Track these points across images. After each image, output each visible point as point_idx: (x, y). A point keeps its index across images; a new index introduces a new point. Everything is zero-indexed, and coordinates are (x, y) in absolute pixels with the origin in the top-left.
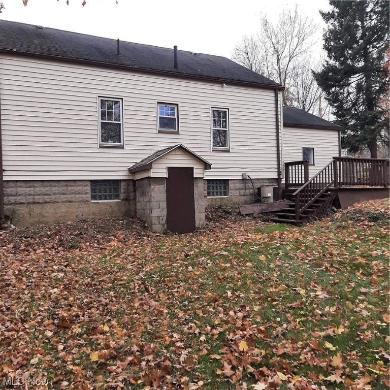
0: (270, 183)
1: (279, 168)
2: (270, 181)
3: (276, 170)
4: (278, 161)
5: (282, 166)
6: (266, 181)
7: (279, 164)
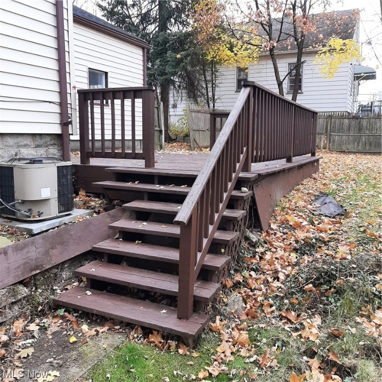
0: (38, 146)
1: (63, 104)
2: (39, 141)
3: (57, 109)
4: (62, 82)
5: (73, 100)
6: (28, 141)
7: (63, 93)
